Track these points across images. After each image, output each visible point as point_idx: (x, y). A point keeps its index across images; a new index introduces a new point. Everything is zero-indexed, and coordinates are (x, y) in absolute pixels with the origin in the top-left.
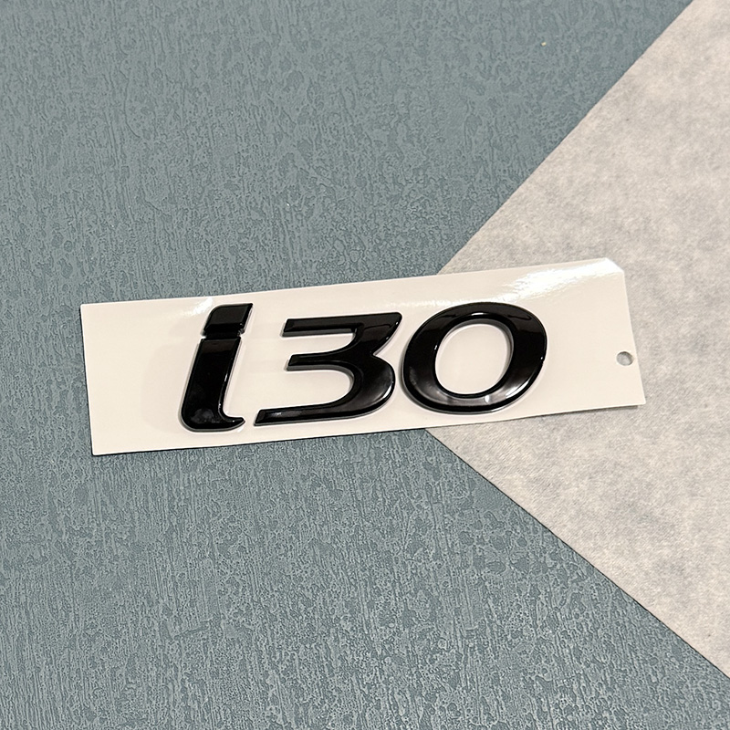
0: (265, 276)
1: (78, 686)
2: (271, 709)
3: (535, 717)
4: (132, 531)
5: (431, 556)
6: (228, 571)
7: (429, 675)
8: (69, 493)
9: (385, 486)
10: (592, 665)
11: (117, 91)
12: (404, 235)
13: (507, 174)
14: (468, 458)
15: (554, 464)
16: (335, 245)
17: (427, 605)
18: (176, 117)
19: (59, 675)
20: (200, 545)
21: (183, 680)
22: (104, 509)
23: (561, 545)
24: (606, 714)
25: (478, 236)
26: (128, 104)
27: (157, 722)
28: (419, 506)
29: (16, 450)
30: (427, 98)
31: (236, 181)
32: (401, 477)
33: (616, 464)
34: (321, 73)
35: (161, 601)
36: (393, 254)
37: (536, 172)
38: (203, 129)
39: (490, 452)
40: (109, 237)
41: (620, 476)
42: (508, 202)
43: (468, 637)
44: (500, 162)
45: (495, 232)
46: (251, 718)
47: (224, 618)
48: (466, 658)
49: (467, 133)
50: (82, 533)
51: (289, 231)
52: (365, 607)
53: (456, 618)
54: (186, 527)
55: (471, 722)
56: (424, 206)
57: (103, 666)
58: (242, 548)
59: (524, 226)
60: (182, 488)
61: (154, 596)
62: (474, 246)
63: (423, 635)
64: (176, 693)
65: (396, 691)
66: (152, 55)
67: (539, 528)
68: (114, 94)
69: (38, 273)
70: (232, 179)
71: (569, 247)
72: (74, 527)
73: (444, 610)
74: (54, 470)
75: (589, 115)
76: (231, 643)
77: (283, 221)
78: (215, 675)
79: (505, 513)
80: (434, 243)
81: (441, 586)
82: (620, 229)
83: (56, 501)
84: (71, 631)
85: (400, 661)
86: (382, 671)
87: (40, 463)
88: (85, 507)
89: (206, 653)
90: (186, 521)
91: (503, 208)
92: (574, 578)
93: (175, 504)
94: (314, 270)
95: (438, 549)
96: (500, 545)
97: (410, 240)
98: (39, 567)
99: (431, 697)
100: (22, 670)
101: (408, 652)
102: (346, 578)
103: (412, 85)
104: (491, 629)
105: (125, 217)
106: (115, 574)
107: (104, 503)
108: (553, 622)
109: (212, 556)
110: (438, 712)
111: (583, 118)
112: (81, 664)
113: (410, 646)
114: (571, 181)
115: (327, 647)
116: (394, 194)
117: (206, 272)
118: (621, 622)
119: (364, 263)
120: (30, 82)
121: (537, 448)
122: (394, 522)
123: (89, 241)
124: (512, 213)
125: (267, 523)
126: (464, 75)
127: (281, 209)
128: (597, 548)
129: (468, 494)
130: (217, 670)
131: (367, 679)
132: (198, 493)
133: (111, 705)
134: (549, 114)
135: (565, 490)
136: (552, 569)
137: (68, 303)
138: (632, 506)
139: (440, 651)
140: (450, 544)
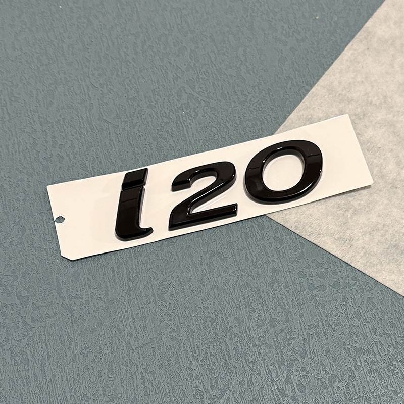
0: (174, 150)
1: (79, 383)
2: (195, 383)
3: (353, 369)
4: (107, 294)
5: (282, 287)
6: (165, 309)
7: (288, 353)
8: (68, 277)
9: (252, 252)
11: (84, 67)
12: (250, 120)
13: (304, 83)
14: (299, 232)
15: (348, 229)
16: (212, 130)
17: (283, 314)
18: (118, 76)
19: (67, 378)
20: (147, 296)
21: (142, 372)
22: (89, 283)
23: (357, 272)
24: (395, 362)
25: (292, 115)
26: (90, 72)
27: (127, 398)
28: (273, 261)
29: (36, 256)
31: (153, 104)
32: (261, 246)
34: (197, 46)
35: (126, 329)
36: (245, 131)
37: (321, 80)
39: (311, 227)
40: (84, 140)
41: (387, 231)
42: (307, 97)
43: (309, 329)
44: (300, 78)
45: (301, 113)
46: (184, 389)
47: (164, 335)
48: (309, 341)
49: (280, 65)
50: (77, 298)
51: (185, 126)
52: (247, 319)
53: (301, 319)
54: (138, 287)
55: (316, 376)
56: (260, 104)
57: (93, 370)
58: (171, 295)
59: (317, 108)
61: (121, 327)
62: (290, 122)
63: (282, 331)
64: (139, 380)
65: (269, 364)
66: (103, 47)
67: (344, 265)
69: (45, 162)
70: (151, 103)
72: (72, 295)
73: (294, 316)
74: (59, 265)
76: (169, 348)
77: (182, 121)
78: (161, 367)
79: (323, 258)
80: (268, 122)
81: (290, 303)
82: (371, 103)
84: (73, 352)
85: (270, 347)
87: (50, 262)
88: (78, 283)
89: (154, 356)
90: (138, 284)
91: (304, 100)
92: (367, 289)
93: (131, 275)
94: (201, 144)
95: (287, 282)
96: (322, 276)
97: (254, 123)
98: (52, 318)
99: (290, 365)
100: (45, 377)
101: (274, 341)
102: (234, 304)
104: (322, 322)
105: (92, 129)
106: (98, 318)
107: (89, 280)
108: (358, 315)
109: (155, 302)
110: (295, 373)
112: (80, 369)
113: (275, 338)
114: (340, 83)
115: (226, 344)
116: (243, 100)
117: (140, 152)
118: (398, 310)
120: (36, 68)
121: (338, 222)
122: (260, 271)
123: (72, 143)
124: (309, 102)
125: (185, 280)
126: (275, 37)
127: (180, 115)
128: (378, 271)
129: (301, 251)
130: (161, 364)
131: (251, 359)
132: (144, 268)
133: (99, 392)
134: (325, 51)
135: (356, 242)
136: (353, 286)
137: (62, 176)
138: (396, 247)
139: (293, 339)
140: (293, 278)
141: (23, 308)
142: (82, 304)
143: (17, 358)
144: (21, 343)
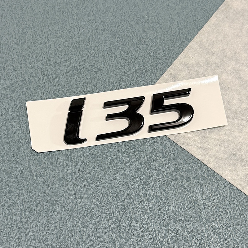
0: (101, 80)
1: (42, 230)
2: (111, 234)
3: (204, 231)
4: (59, 175)
5: (165, 176)
6: (93, 186)
7: (166, 219)
8: (36, 161)
9: (147, 152)
10: (223, 212)
11: (45, 17)
12: (149, 63)
13: (185, 39)
14: (176, 141)
15: (206, 141)
16: (125, 68)
17: (164, 194)
18: (66, 25)
19: (35, 226)
20: (83, 177)
21: (79, 226)
22: (48, 167)
23: (210, 170)
24: (229, 229)
25: (176, 62)
26: (49, 21)
27: (71, 241)
28: (160, 159)
29: (16, 147)
30: (155, 13)
31: (89, 47)
32: (153, 149)
33: (228, 140)
34: (117, 7)
35: (70, 198)
36: (146, 70)
37: (195, 38)
38: (76, 29)
39: (184, 138)
40: (45, 70)
41: (230, 144)
42: (186, 49)
43: (179, 205)
44: (182, 35)
45: (182, 60)
46: (104, 237)
47: (93, 203)
48: (179, 212)
49: (170, 25)
50: (41, 176)
51: (108, 64)
52: (142, 196)
53: (174, 198)
54: (78, 171)
55: (182, 234)
56: (156, 52)
57: (51, 222)
58: (98, 178)
59: (192, 57)
60: (75, 157)
61: (67, 196)
62: (174, 66)
63: (163, 205)
64: (77, 230)
66: (57, 4)
67: (203, 165)
68: (44, 18)
69: (20, 84)
70: (87, 46)
71: (208, 64)
72: (38, 173)
73: (170, 196)
74: (30, 154)
75: (213, 16)
76: (96, 211)
77: (106, 60)
78: (90, 223)
79: (190, 160)
80: (160, 65)
81: (169, 187)
82: (226, 56)
83: (31, 165)
84: (39, 210)
85: (156, 215)
86: (149, 218)
87: (25, 151)
88: (41, 166)
89: (87, 216)
90: (78, 169)
91: (184, 51)
92: (215, 182)
93: (73, 163)
94: (118, 77)
95: (167, 174)
96: (189, 171)
97: (152, 64)
98: (26, 188)
99: (167, 227)
100: (22, 225)
101: (158, 211)
102: (135, 186)
103: (149, 9)
104: (187, 201)
105: (50, 62)
106: (53, 189)
107: (48, 164)
108: (209, 198)
109: (87, 181)
110: (170, 232)
111: (211, 17)
112: (43, 222)
113: (159, 209)
114: (207, 40)
115: (129, 211)
116: (145, 48)
117: (80, 80)
118: (233, 196)
119: (136, 74)
120: (14, 16)
121: (200, 136)
122: (151, 165)
123: (38, 71)
124: (187, 53)
125: (106, 168)
126: (168, 4)
127: (105, 56)
128: (223, 170)
129: (177, 154)
130: (91, 221)
131: (144, 222)
132: (81, 159)
133: (54, 236)
134: (199, 17)
135: (211, 150)
136: (207, 179)
137: (32, 94)
138: (235, 155)
139: (170, 210)
140: (171, 172)
141: (9, 180)
142: (44, 180)
143: (6, 212)
144: (8, 202)
